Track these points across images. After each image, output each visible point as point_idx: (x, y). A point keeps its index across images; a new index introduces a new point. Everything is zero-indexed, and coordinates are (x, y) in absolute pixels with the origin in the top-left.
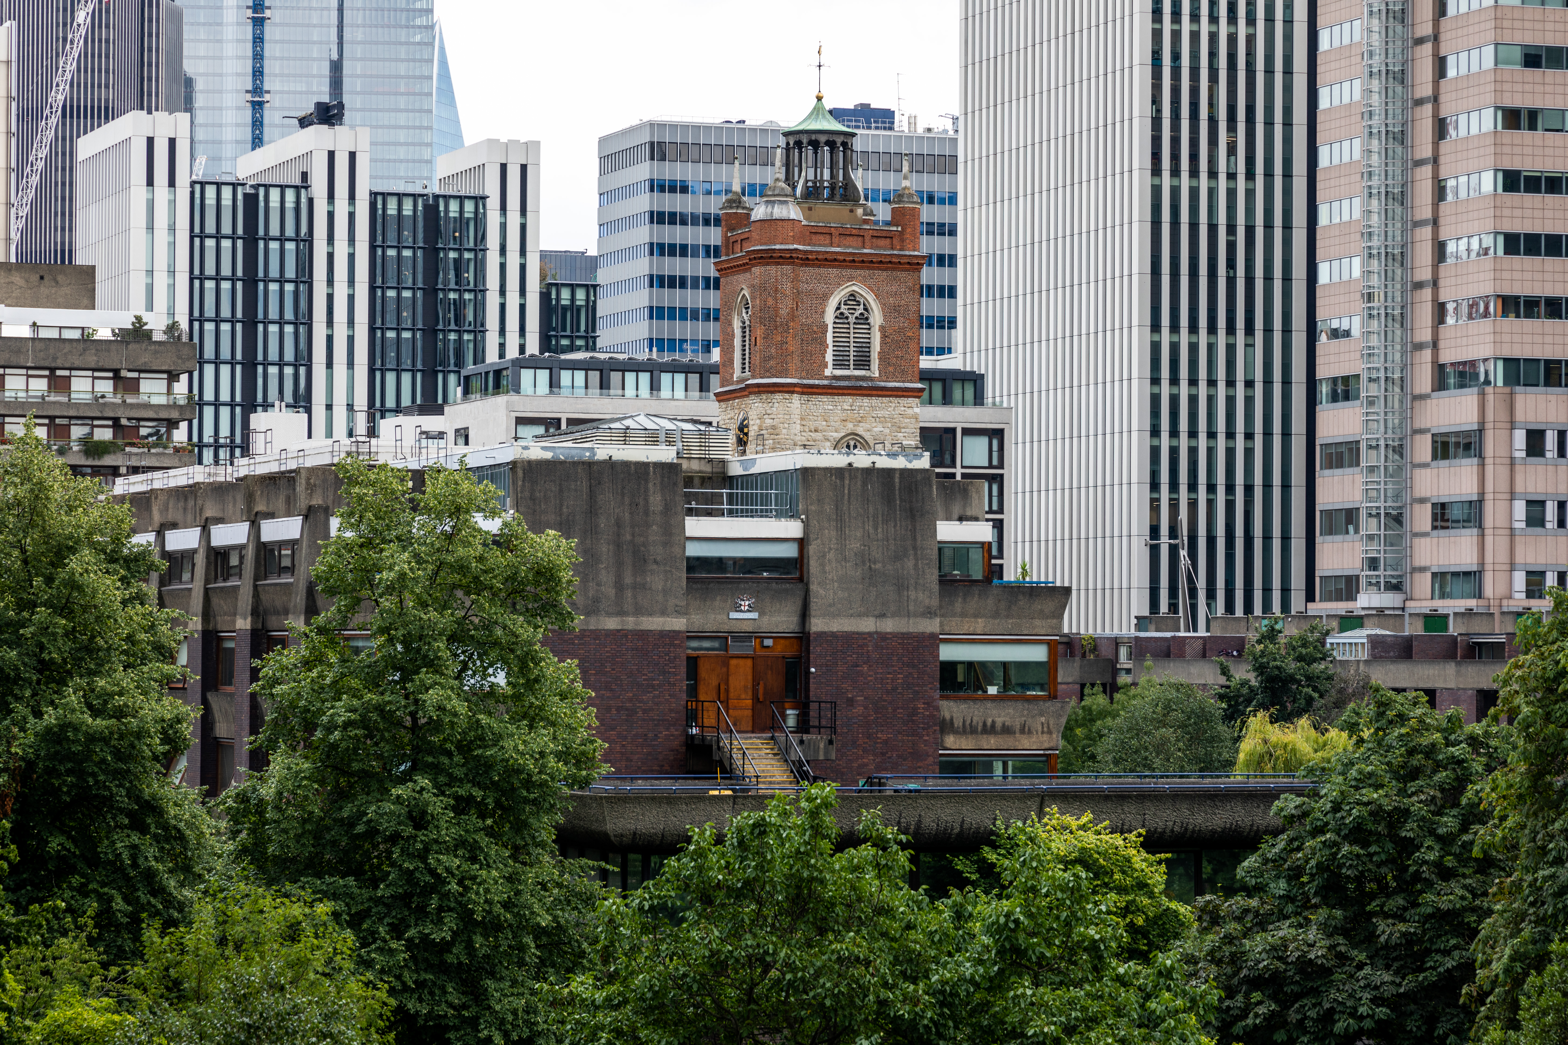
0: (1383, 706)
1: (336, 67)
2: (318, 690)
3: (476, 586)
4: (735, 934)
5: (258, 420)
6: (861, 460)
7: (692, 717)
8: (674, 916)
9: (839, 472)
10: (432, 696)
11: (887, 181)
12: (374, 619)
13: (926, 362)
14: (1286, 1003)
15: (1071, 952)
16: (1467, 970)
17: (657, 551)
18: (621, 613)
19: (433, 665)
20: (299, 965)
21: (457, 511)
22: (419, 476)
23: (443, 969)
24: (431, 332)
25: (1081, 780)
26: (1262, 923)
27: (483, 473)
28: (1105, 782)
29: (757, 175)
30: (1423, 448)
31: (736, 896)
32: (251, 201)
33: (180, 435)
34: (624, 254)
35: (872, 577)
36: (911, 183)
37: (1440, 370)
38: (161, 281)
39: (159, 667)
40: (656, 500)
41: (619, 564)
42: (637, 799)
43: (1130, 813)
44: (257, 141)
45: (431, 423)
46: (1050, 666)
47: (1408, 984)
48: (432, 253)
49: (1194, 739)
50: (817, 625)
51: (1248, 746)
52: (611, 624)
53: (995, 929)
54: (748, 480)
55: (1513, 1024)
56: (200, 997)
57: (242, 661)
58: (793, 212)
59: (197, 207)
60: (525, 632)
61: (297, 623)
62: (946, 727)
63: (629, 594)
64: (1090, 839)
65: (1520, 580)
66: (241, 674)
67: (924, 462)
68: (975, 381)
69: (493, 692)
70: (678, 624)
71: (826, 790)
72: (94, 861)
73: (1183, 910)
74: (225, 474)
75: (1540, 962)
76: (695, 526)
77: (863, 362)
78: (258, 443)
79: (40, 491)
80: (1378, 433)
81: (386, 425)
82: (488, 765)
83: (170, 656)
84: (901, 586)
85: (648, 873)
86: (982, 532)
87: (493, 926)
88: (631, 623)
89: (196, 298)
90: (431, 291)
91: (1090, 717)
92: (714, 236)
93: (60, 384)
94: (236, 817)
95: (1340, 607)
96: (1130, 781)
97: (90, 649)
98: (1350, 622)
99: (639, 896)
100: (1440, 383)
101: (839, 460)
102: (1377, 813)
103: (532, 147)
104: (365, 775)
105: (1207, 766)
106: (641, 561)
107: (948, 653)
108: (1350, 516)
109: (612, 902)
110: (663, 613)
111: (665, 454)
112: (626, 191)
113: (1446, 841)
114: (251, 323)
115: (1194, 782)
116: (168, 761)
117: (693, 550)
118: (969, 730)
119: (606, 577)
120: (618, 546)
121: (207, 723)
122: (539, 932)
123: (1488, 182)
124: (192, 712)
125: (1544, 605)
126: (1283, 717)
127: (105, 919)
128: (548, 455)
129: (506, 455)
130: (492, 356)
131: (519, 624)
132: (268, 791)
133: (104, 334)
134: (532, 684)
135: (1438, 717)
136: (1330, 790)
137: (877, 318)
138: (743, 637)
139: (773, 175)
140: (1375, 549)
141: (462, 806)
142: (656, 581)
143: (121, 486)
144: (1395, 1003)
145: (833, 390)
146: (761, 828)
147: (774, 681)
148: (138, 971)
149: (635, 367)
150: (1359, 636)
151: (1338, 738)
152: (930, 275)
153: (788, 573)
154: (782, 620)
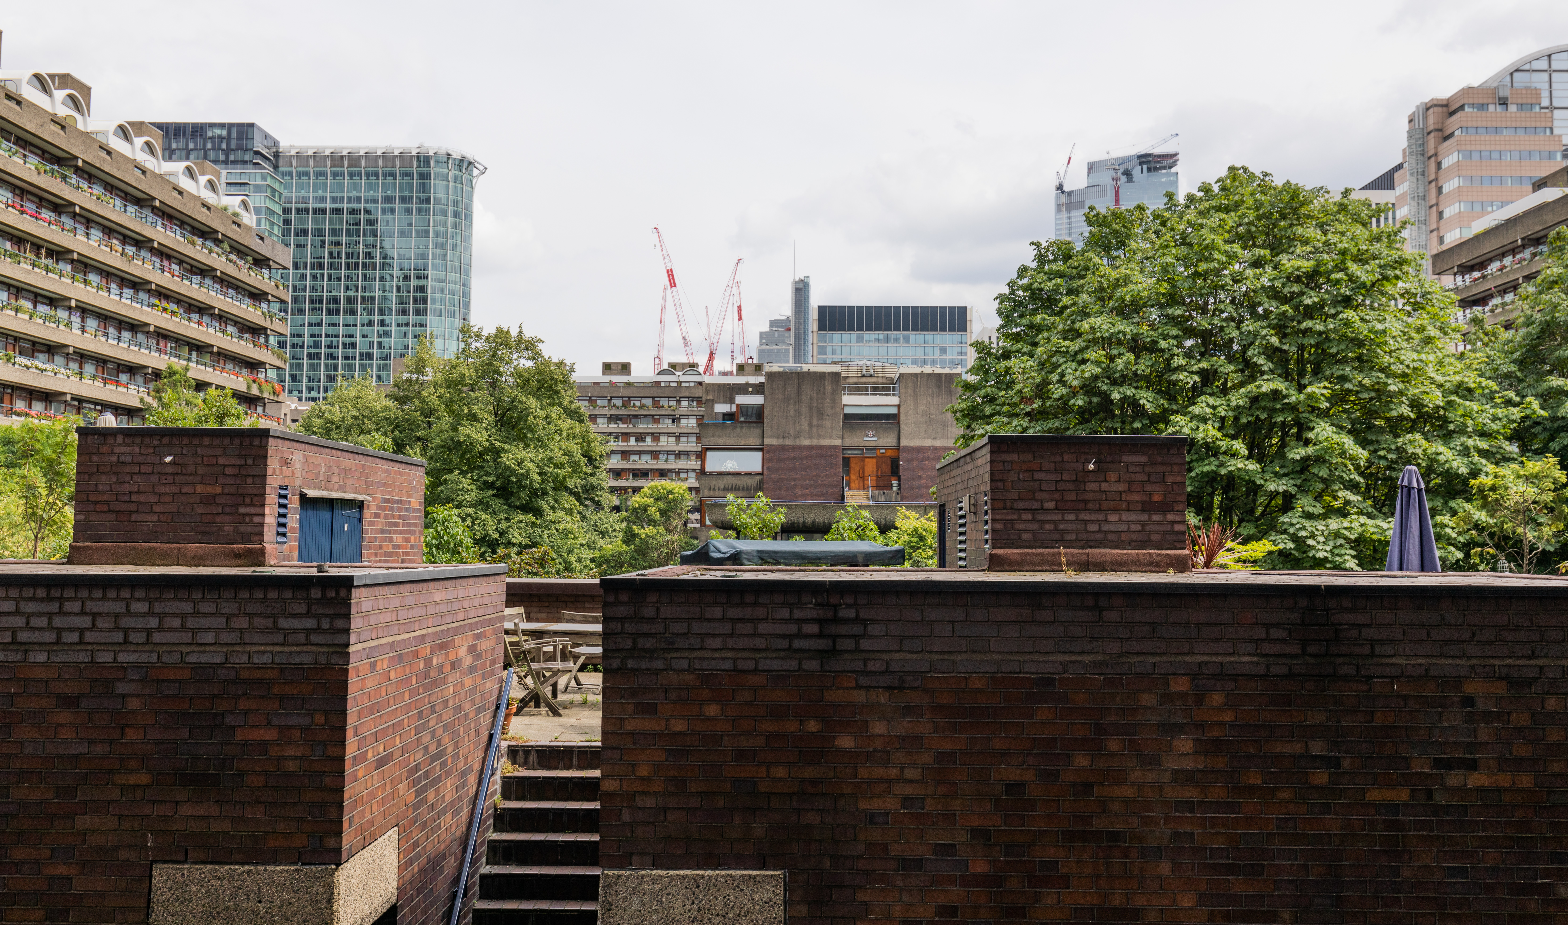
6: (928, 369)
7: (847, 483)
9: (916, 375)
17: (828, 410)
18: (811, 437)
35: (930, 422)
40: (829, 388)
41: (811, 417)
50: (904, 443)
52: (806, 442)
63: (815, 429)
70: (838, 442)
76: (847, 399)
88: (815, 442)
101: (917, 370)
106: (821, 414)
110: (831, 437)
111: (835, 368)
117: (847, 410)
119: (805, 422)
120: (811, 408)
128: (781, 370)
138: (871, 448)
142: (827, 423)
147: (887, 469)
153: (892, 420)
154: (888, 441)
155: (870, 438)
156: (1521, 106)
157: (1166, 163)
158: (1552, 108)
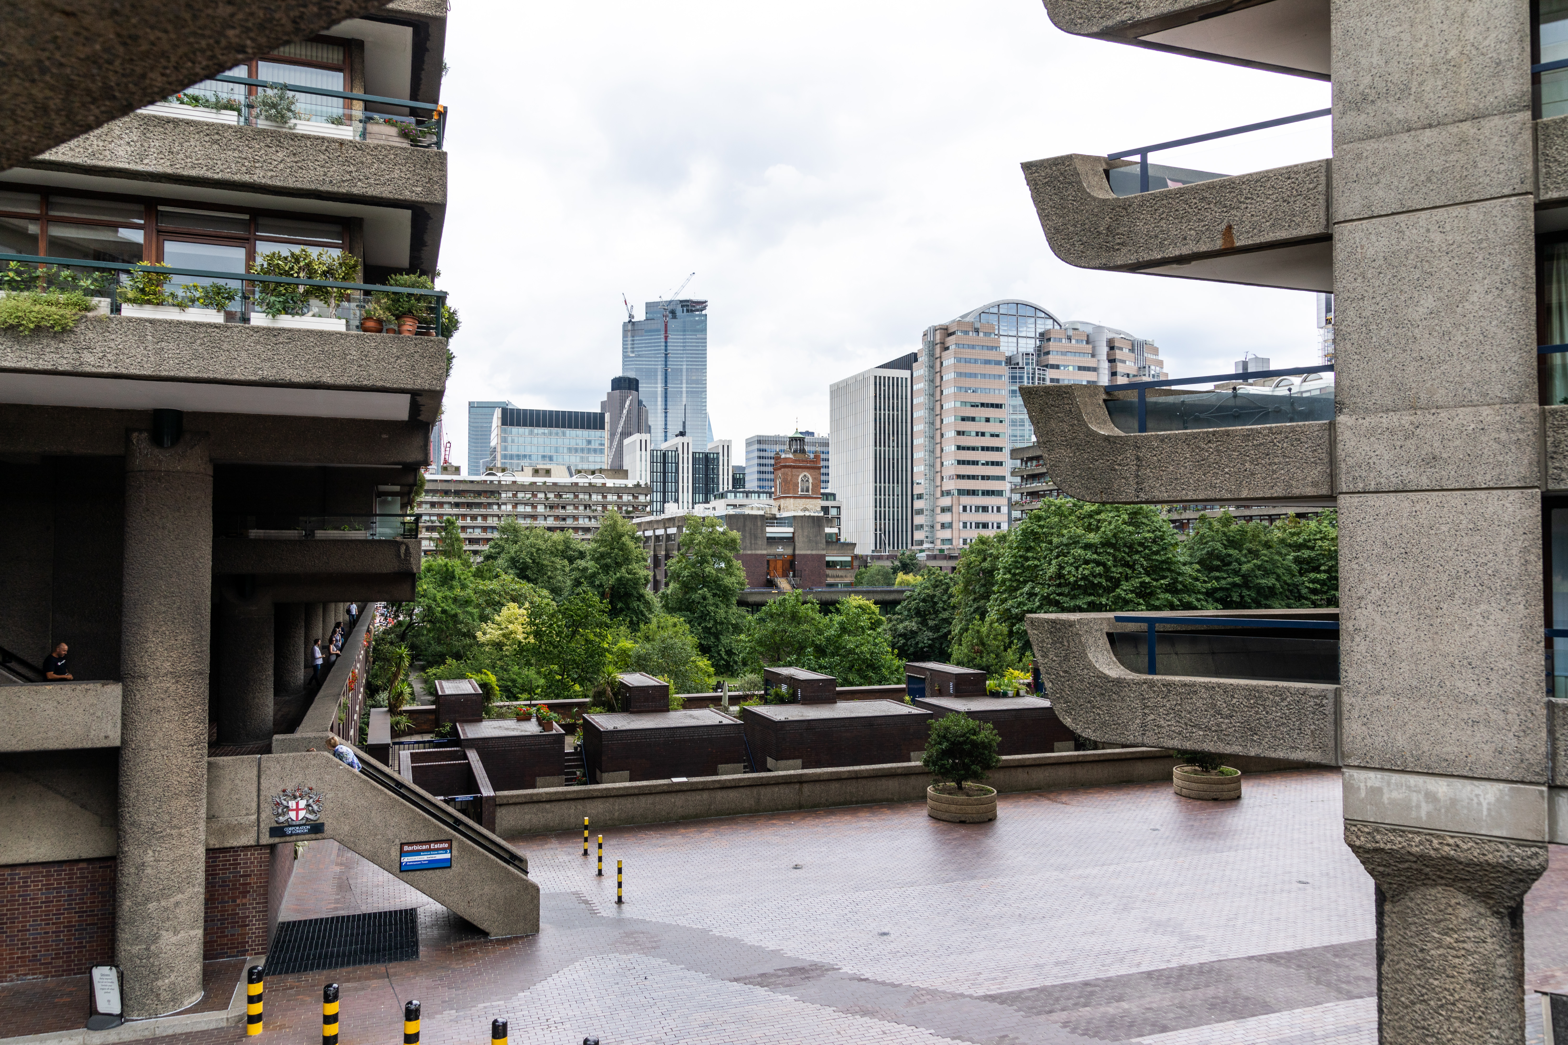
0: (929, 570)
1: (684, 423)
2: (681, 568)
3: (717, 544)
4: (778, 625)
5: (666, 505)
6: (807, 514)
7: (768, 574)
8: (764, 620)
9: (802, 517)
10: (707, 570)
11: (813, 449)
12: (694, 551)
13: (822, 491)
14: (907, 640)
15: (857, 628)
16: (950, 632)
17: (760, 535)
18: (751, 550)
19: (708, 562)
20: (677, 632)
21: (713, 526)
22: (704, 518)
23: (710, 633)
24: (706, 485)
25: (859, 588)
26: (902, 621)
27: (718, 517)
28: (865, 588)
29: (782, 447)
30: (938, 510)
31: (779, 615)
32: (664, 454)
33: (648, 509)
34: (751, 466)
35: (810, 541)
36: (818, 449)
37: (942, 492)
38: (643, 473)
39: (643, 563)
40: (759, 523)
41: (751, 539)
42: (755, 593)
43: (871, 596)
44: (666, 440)
45: (707, 506)
46: (852, 562)
47: (936, 635)
48: (707, 466)
49: (886, 578)
50: (797, 552)
51: (898, 580)
52: (749, 552)
53: (839, 623)
54: (780, 519)
55: (960, 645)
56: (654, 640)
57: (663, 561)
58: (791, 456)
59: (652, 456)
60: (729, 554)
61: (676, 553)
62: (827, 576)
63: (753, 545)
64: (861, 602)
65: (961, 541)
66: (663, 565)
67: (822, 514)
68: (834, 495)
69: (722, 568)
70: (765, 552)
71: (800, 591)
72: (629, 609)
73: (883, 618)
74: (659, 518)
75: (967, 630)
76: (768, 529)
77: (807, 491)
78: (666, 511)
79: (615, 522)
80: (928, 507)
81: (696, 506)
82: (720, 586)
83: (646, 560)
84: (817, 543)
85: (758, 610)
86: (835, 530)
87: (722, 623)
88: (754, 552)
89: (652, 477)
90: (707, 475)
91: (861, 573)
92: (772, 462)
93: (620, 497)
94: (662, 598)
95: (919, 547)
96: (870, 588)
97: (627, 559)
98: (922, 551)
99: (756, 616)
100: (942, 495)
101: (802, 514)
102: (928, 596)
103: (730, 441)
104: (692, 588)
105: (889, 585)
106: (756, 538)
107: (828, 559)
108: (922, 526)
109: (750, 617)
110: (761, 550)
111: (761, 513)
112: (752, 451)
113: (944, 602)
114: (664, 483)
115: (886, 588)
116: (646, 585)
117: (768, 535)
118: (833, 577)
119: (748, 542)
120: (751, 534)
121: (655, 576)
122: (732, 625)
123: (953, 448)
124: (652, 574)
125: (967, 547)
126: (906, 573)
127: (631, 622)
128: (734, 513)
129: (724, 513)
130: (721, 490)
131: (727, 552)
132: (669, 592)
133: (630, 485)
134: (731, 566)
135: (943, 573)
136: (917, 590)
137: (811, 481)
138: (780, 555)
139: (786, 447)
140: (927, 534)
141: (714, 595)
142: (760, 542)
143: (635, 521)
144: (933, 640)
145: (801, 497)
146: (784, 600)
147: (787, 565)
148: (639, 634)
149: (754, 492)
150: (924, 554)
151: (919, 578)
152: (823, 471)
153: (790, 541)
154: (789, 551)
155: (780, 550)
156: (985, 334)
157: (698, 307)
158: (999, 335)
